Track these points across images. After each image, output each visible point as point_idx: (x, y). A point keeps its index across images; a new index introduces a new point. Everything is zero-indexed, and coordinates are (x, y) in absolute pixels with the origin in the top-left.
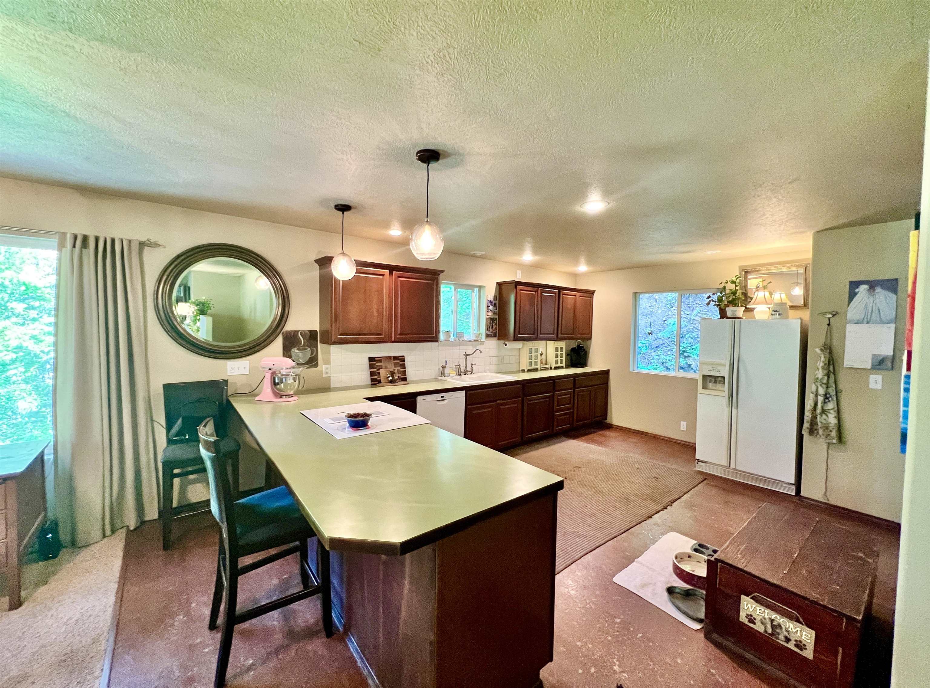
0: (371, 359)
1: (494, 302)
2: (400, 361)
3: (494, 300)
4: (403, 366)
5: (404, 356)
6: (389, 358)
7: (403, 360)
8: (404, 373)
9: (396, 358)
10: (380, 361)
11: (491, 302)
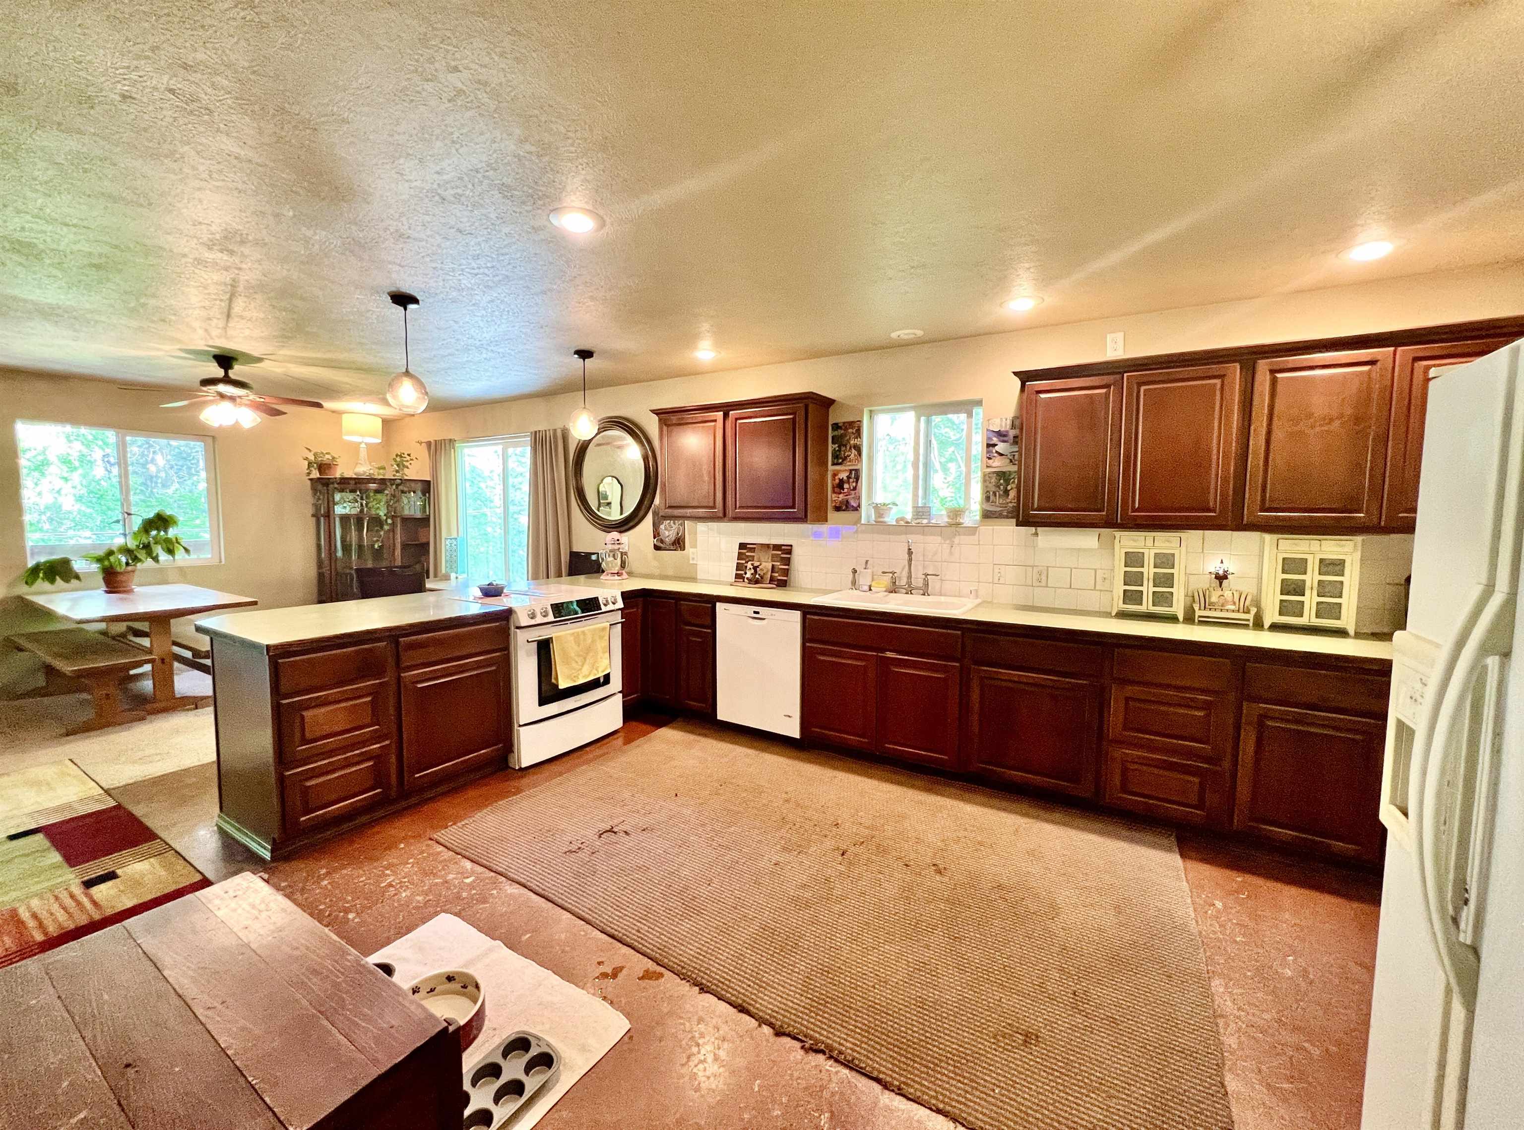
0: (742, 546)
1: (1012, 433)
2: (784, 553)
3: (1013, 426)
4: (788, 561)
5: (791, 546)
6: (768, 546)
7: (790, 552)
8: (786, 572)
9: (777, 547)
10: (752, 550)
11: (1001, 435)
